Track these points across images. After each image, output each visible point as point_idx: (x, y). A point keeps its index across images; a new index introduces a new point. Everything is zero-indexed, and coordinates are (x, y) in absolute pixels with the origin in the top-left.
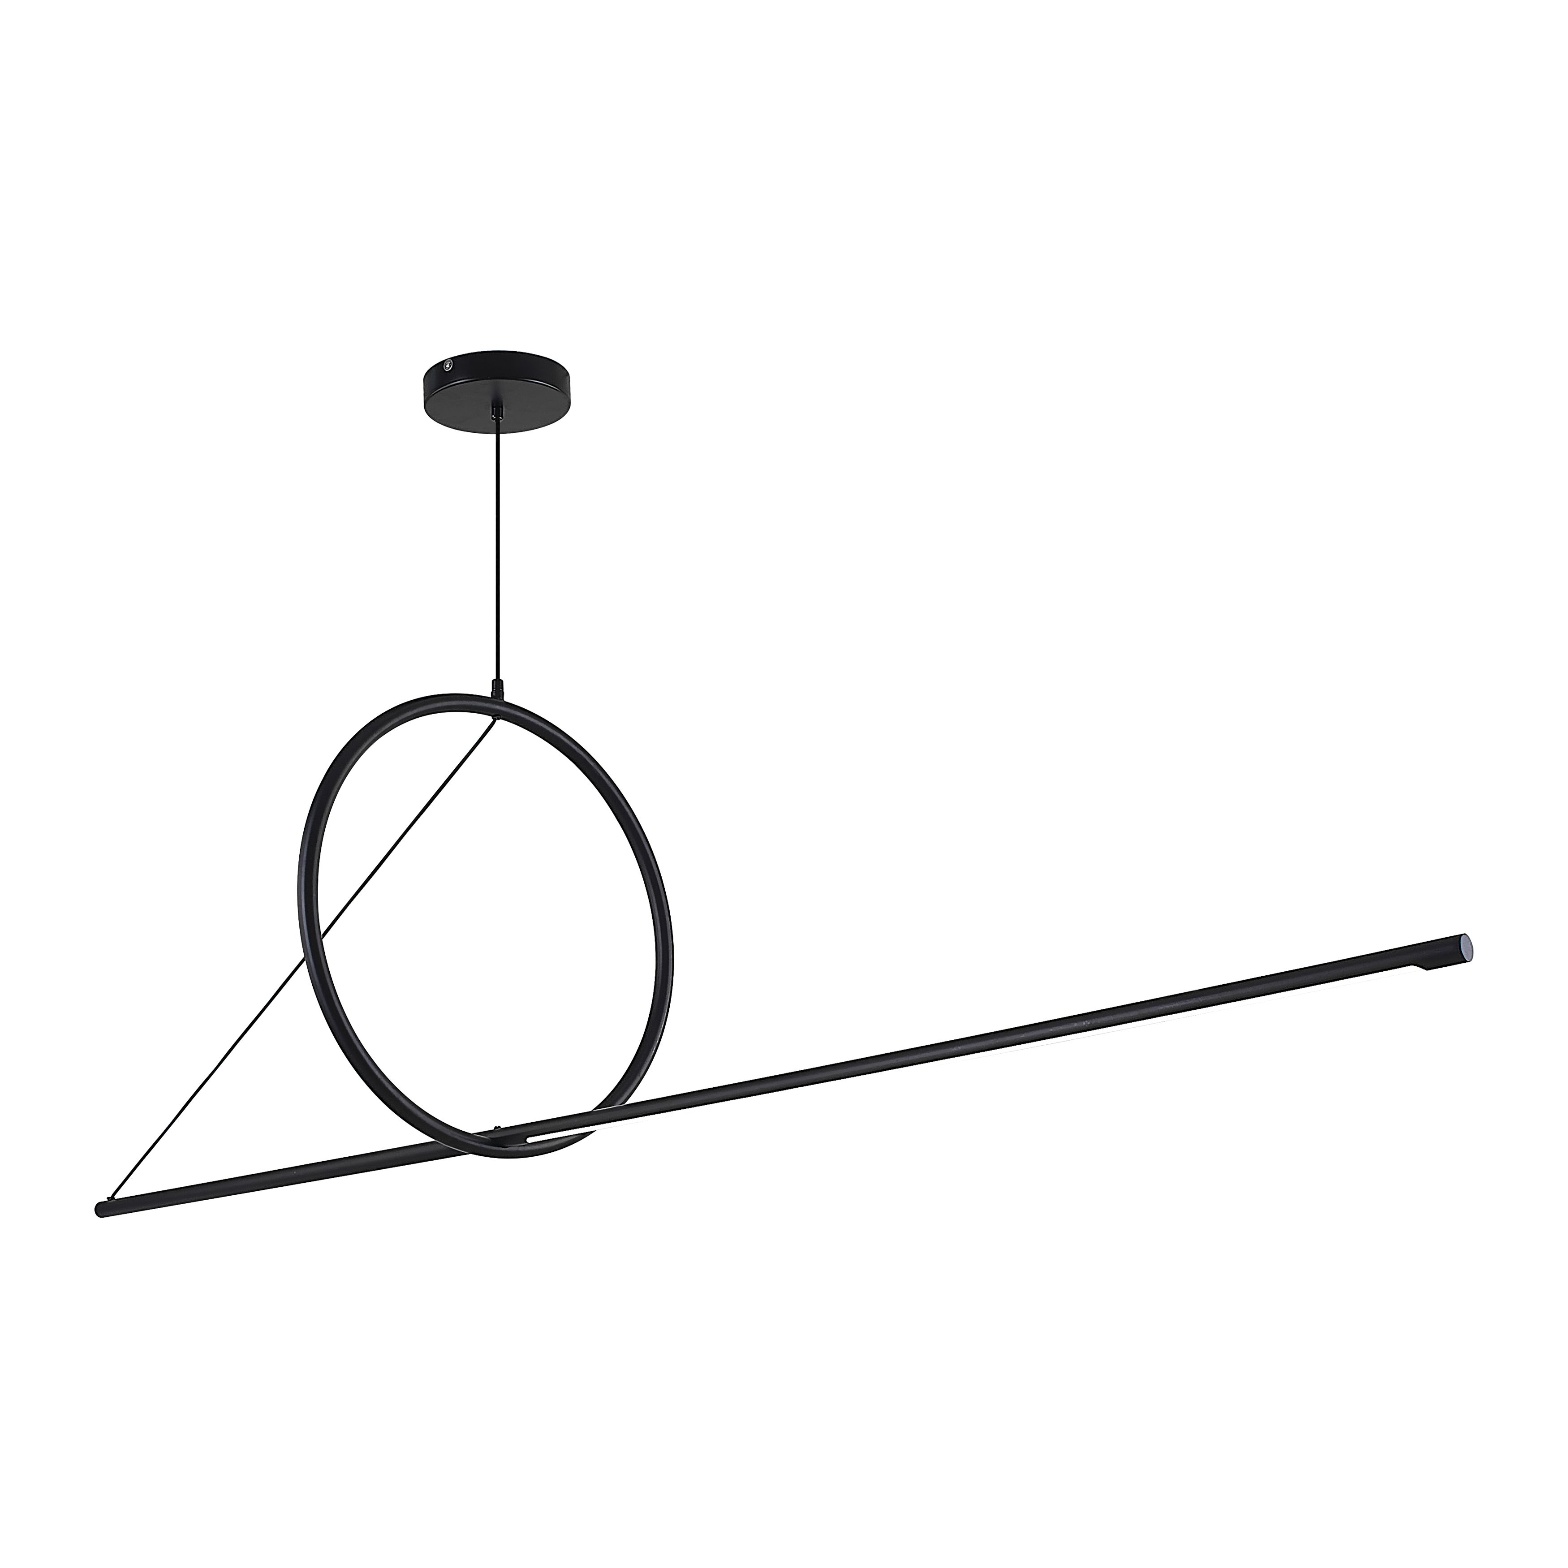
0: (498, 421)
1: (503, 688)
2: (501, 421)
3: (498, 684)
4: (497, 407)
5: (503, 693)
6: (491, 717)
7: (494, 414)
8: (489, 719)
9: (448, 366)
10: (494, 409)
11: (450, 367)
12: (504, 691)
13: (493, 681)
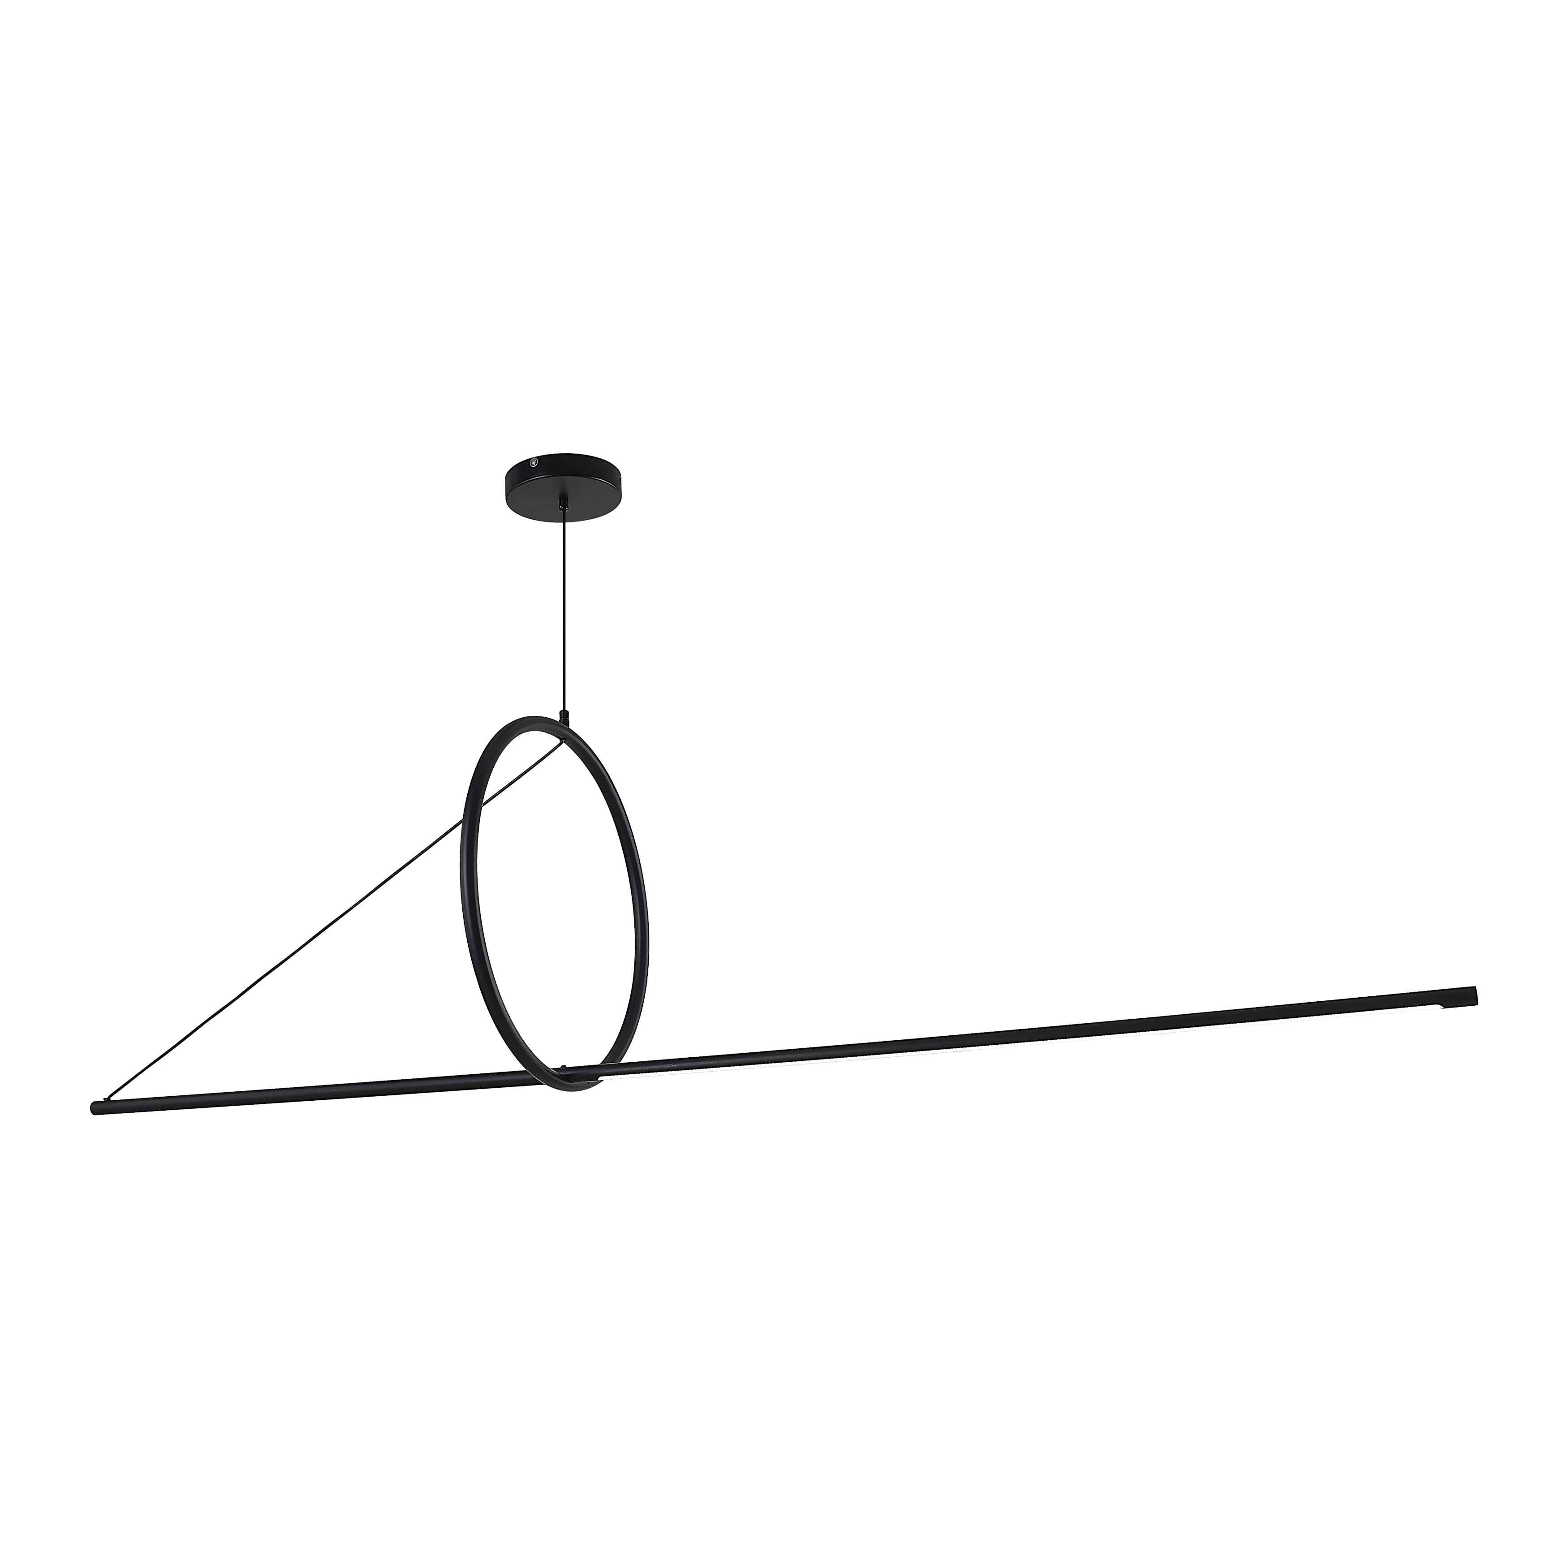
0: (564, 511)
1: (568, 718)
2: (567, 511)
3: (564, 714)
4: (564, 500)
5: (569, 722)
6: (559, 740)
7: (562, 504)
8: (558, 741)
9: (534, 463)
10: (562, 501)
11: (535, 464)
12: (569, 720)
13: (560, 712)
